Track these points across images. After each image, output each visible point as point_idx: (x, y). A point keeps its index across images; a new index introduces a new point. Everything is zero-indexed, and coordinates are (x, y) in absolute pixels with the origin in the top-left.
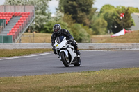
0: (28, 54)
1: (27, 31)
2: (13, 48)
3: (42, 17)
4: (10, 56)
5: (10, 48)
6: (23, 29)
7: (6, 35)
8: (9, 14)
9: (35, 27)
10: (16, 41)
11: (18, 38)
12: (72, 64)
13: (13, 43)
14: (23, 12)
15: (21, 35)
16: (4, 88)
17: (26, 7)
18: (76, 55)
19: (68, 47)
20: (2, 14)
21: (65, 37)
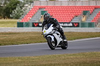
4: (93, 37)
5: (94, 31)
8: (92, 7)
10: (97, 26)
11: (99, 24)
12: (58, 47)
13: (95, 28)
16: (89, 60)
18: (62, 40)
19: (54, 33)
20: (87, 7)
21: (52, 25)
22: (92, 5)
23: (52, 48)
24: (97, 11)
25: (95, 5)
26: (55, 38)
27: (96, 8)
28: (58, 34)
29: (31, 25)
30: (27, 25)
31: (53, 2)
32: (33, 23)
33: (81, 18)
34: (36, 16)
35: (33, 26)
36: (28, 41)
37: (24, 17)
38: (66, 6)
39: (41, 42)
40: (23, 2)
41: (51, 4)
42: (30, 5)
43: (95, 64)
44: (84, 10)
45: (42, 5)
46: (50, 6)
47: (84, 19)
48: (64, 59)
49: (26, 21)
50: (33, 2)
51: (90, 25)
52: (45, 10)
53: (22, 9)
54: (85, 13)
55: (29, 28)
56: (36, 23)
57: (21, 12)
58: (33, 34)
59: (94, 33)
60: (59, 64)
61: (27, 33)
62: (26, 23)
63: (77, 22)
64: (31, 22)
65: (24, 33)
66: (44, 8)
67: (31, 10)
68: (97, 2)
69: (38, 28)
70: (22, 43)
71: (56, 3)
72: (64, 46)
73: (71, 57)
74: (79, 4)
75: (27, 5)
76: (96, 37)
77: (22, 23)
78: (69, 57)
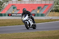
0: (51, 21)
1: (51, 12)
2: (45, 19)
3: (57, 6)
4: (44, 22)
5: (44, 19)
6: (49, 11)
7: (42, 13)
8: (43, 4)
9: (54, 10)
10: (46, 16)
11: (47, 14)
13: (45, 17)
14: (49, 3)
15: (48, 13)
16: (41, 36)
17: (50, 1)
18: (33, 24)
19: (29, 20)
20: (40, 4)
21: (28, 15)
22: (43, 3)
23: (28, 28)
24: (46, 7)
25: (45, 3)
26: (29, 23)
27: (45, 5)
28: (31, 20)
29: (7, 15)
30: (5, 15)
31: (20, 1)
32: (8, 14)
33: (37, 11)
34: (10, 10)
35: (8, 16)
36: (5, 25)
37: (3, 10)
38: (28, 4)
39: (13, 25)
40: (2, 1)
41: (19, 3)
42: (7, 3)
43: (45, 38)
44: (38, 6)
45: (14, 3)
46: (18, 4)
47: (38, 12)
48: (26, 35)
49: (4, 13)
50: (8, 1)
51: (42, 15)
52: (15, 6)
53: (2, 5)
54: (39, 8)
55: (6, 17)
56: (10, 14)
57: (1, 7)
58: (8, 20)
59: (44, 20)
60: (23, 38)
61: (5, 20)
62: (4, 14)
63: (34, 13)
64: (7, 13)
65: (3, 20)
66: (15, 5)
67: (7, 6)
68: (46, 1)
69: (11, 17)
70: (2, 26)
71: (22, 2)
72: (34, 27)
73: (31, 34)
74: (35, 3)
75: (4, 3)
76: (45, 22)
77: (2, 14)
78: (30, 34)
